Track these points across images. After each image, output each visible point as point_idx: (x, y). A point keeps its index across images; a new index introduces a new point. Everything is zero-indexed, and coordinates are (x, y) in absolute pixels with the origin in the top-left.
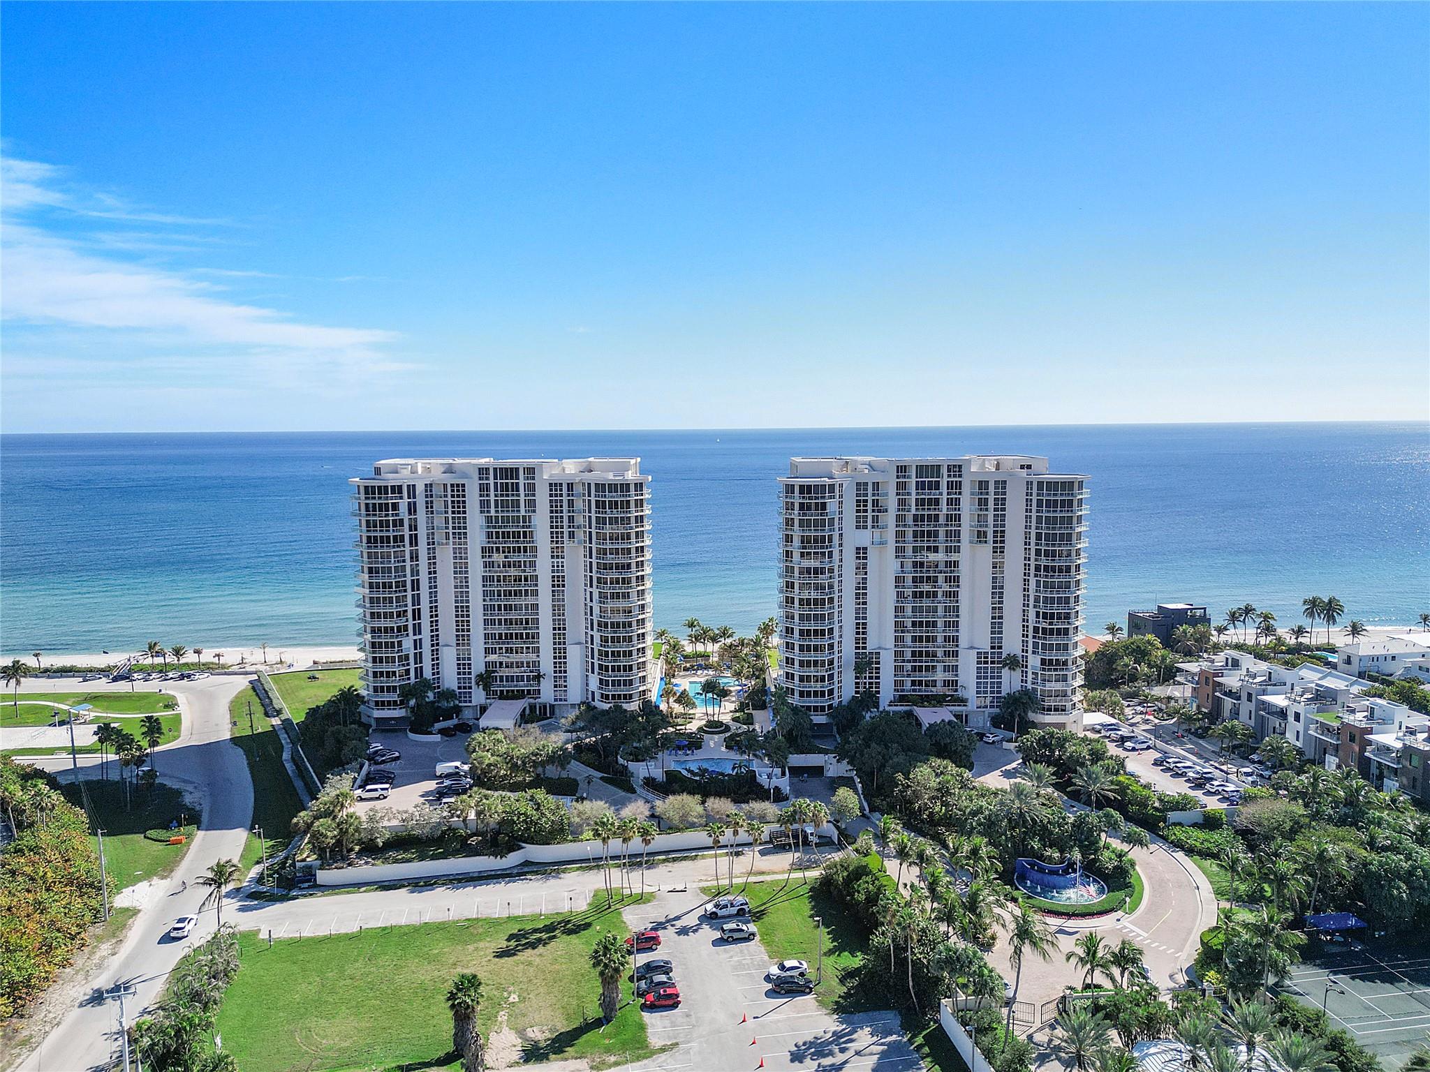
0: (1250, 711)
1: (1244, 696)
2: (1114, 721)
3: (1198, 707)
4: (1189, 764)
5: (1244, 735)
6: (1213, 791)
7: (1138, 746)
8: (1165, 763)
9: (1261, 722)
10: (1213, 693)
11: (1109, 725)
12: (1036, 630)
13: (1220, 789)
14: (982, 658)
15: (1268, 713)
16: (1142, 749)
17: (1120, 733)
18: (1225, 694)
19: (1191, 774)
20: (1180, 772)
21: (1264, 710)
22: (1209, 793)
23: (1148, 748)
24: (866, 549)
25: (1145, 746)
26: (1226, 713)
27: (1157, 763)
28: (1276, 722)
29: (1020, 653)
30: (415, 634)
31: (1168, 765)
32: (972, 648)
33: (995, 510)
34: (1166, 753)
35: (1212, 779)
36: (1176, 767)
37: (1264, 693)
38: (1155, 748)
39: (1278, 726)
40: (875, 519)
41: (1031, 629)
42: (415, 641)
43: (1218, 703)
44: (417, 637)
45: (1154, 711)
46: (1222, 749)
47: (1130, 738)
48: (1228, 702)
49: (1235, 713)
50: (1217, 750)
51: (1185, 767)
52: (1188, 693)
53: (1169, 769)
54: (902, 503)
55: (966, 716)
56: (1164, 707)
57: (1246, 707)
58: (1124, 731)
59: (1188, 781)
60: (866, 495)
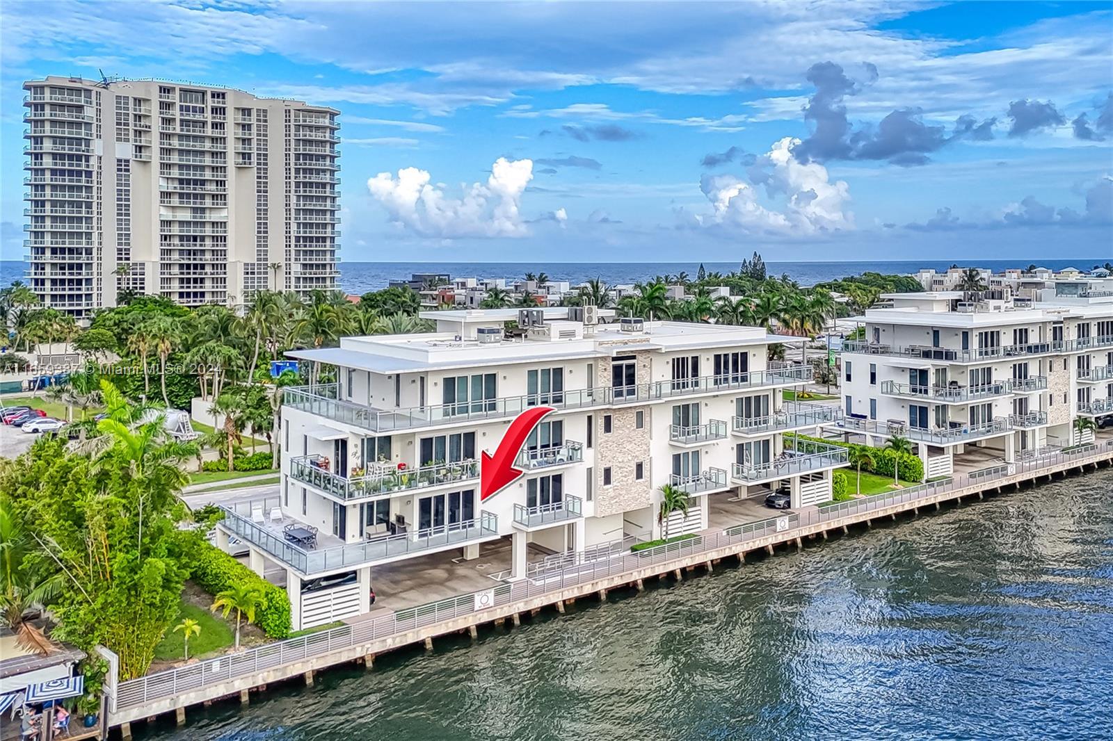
12: (297, 239)
14: (249, 270)
24: (128, 161)
32: (239, 260)
33: (259, 135)
41: (293, 239)
54: (167, 121)
60: (128, 109)
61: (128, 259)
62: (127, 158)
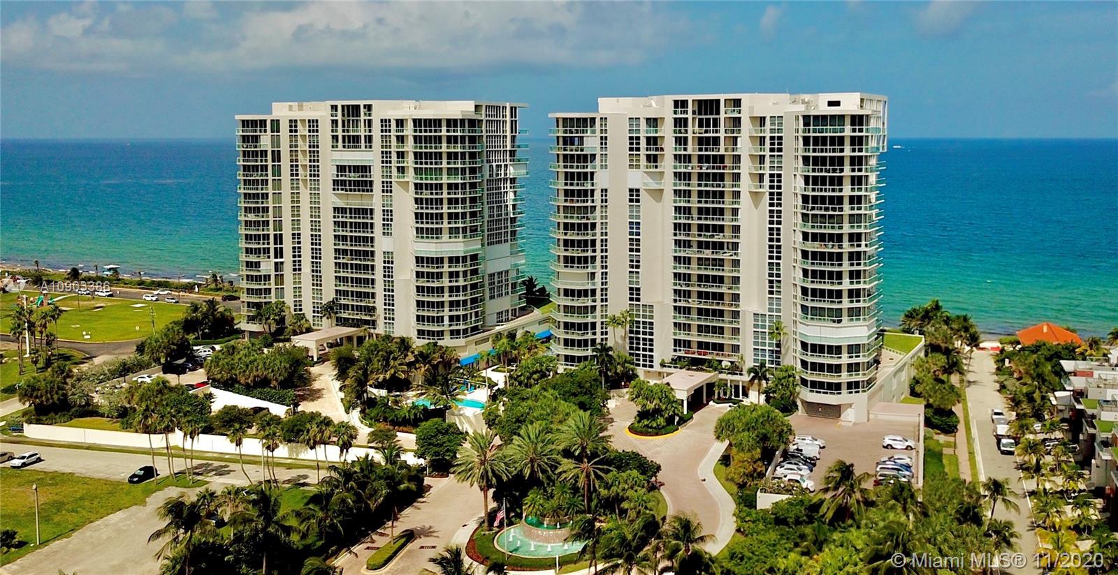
14: (759, 321)
24: (639, 190)
30: (276, 257)
40: (650, 159)
42: (276, 264)
44: (279, 260)
61: (638, 300)
62: (637, 187)
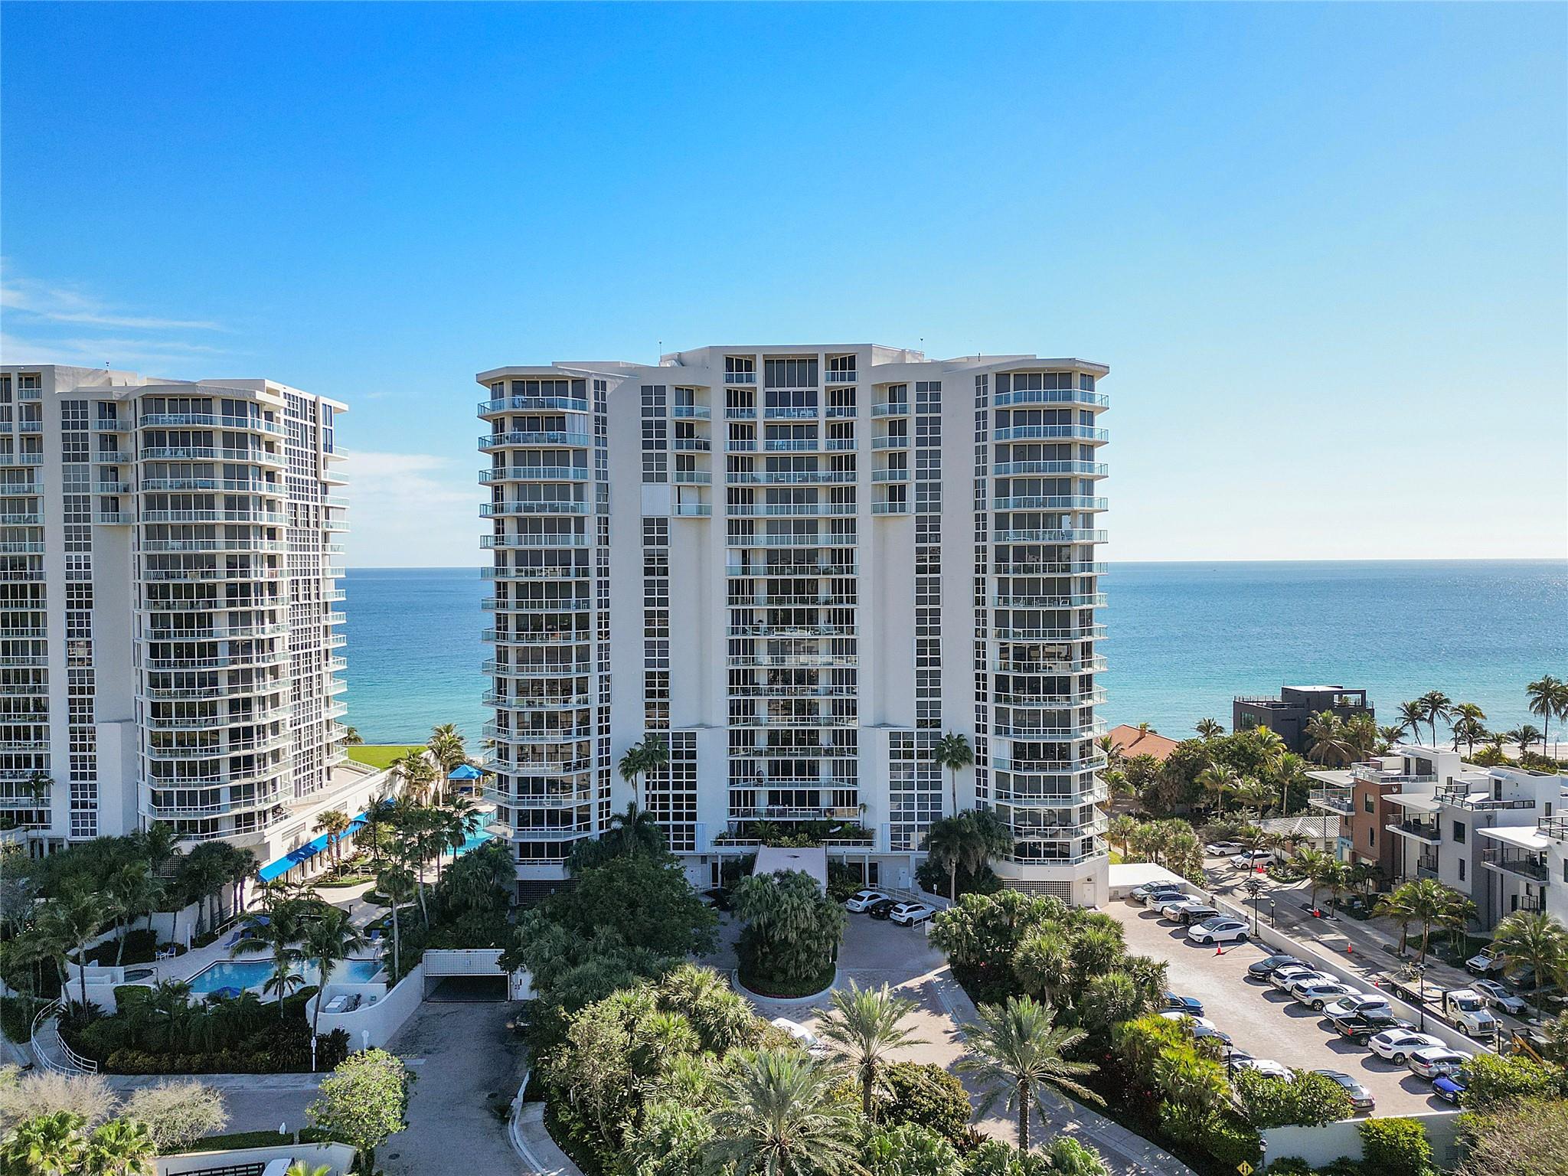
0: (1462, 862)
1: (1447, 830)
2: (1175, 879)
3: (1354, 856)
4: (1329, 980)
5: (1452, 912)
6: (1389, 1055)
7: (1218, 935)
8: (1273, 979)
9: (1486, 883)
10: (1383, 827)
11: (1164, 888)
12: (1001, 682)
13: (1407, 1051)
14: (900, 747)
15: (1502, 865)
16: (1225, 943)
17: (1182, 904)
18: (1407, 827)
19: (1333, 1008)
20: (1307, 1001)
21: (1493, 857)
22: (1377, 1063)
23: (1242, 939)
25: (1232, 934)
26: (1411, 868)
27: (1257, 976)
28: (1520, 884)
29: (970, 734)
31: (1279, 982)
32: (885, 725)
33: (920, 442)
34: (1279, 951)
35: (1385, 1023)
36: (1299, 988)
37: (1490, 822)
38: (1257, 940)
39: (1522, 892)
40: (685, 464)
41: (991, 682)
43: (1392, 847)
45: (1270, 863)
46: (1406, 942)
47: (1201, 917)
48: (1414, 844)
49: (1430, 866)
50: (1395, 944)
51: (1318, 990)
52: (1334, 832)
53: (1282, 993)
55: (873, 867)
56: (1286, 856)
57: (1452, 854)
58: (1195, 901)
59: (1327, 1025)
60: (662, 412)
61: (664, 725)
62: (660, 516)
